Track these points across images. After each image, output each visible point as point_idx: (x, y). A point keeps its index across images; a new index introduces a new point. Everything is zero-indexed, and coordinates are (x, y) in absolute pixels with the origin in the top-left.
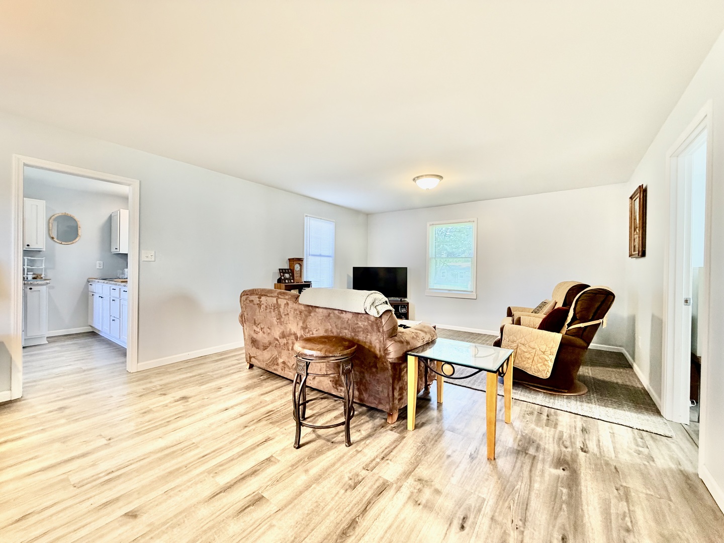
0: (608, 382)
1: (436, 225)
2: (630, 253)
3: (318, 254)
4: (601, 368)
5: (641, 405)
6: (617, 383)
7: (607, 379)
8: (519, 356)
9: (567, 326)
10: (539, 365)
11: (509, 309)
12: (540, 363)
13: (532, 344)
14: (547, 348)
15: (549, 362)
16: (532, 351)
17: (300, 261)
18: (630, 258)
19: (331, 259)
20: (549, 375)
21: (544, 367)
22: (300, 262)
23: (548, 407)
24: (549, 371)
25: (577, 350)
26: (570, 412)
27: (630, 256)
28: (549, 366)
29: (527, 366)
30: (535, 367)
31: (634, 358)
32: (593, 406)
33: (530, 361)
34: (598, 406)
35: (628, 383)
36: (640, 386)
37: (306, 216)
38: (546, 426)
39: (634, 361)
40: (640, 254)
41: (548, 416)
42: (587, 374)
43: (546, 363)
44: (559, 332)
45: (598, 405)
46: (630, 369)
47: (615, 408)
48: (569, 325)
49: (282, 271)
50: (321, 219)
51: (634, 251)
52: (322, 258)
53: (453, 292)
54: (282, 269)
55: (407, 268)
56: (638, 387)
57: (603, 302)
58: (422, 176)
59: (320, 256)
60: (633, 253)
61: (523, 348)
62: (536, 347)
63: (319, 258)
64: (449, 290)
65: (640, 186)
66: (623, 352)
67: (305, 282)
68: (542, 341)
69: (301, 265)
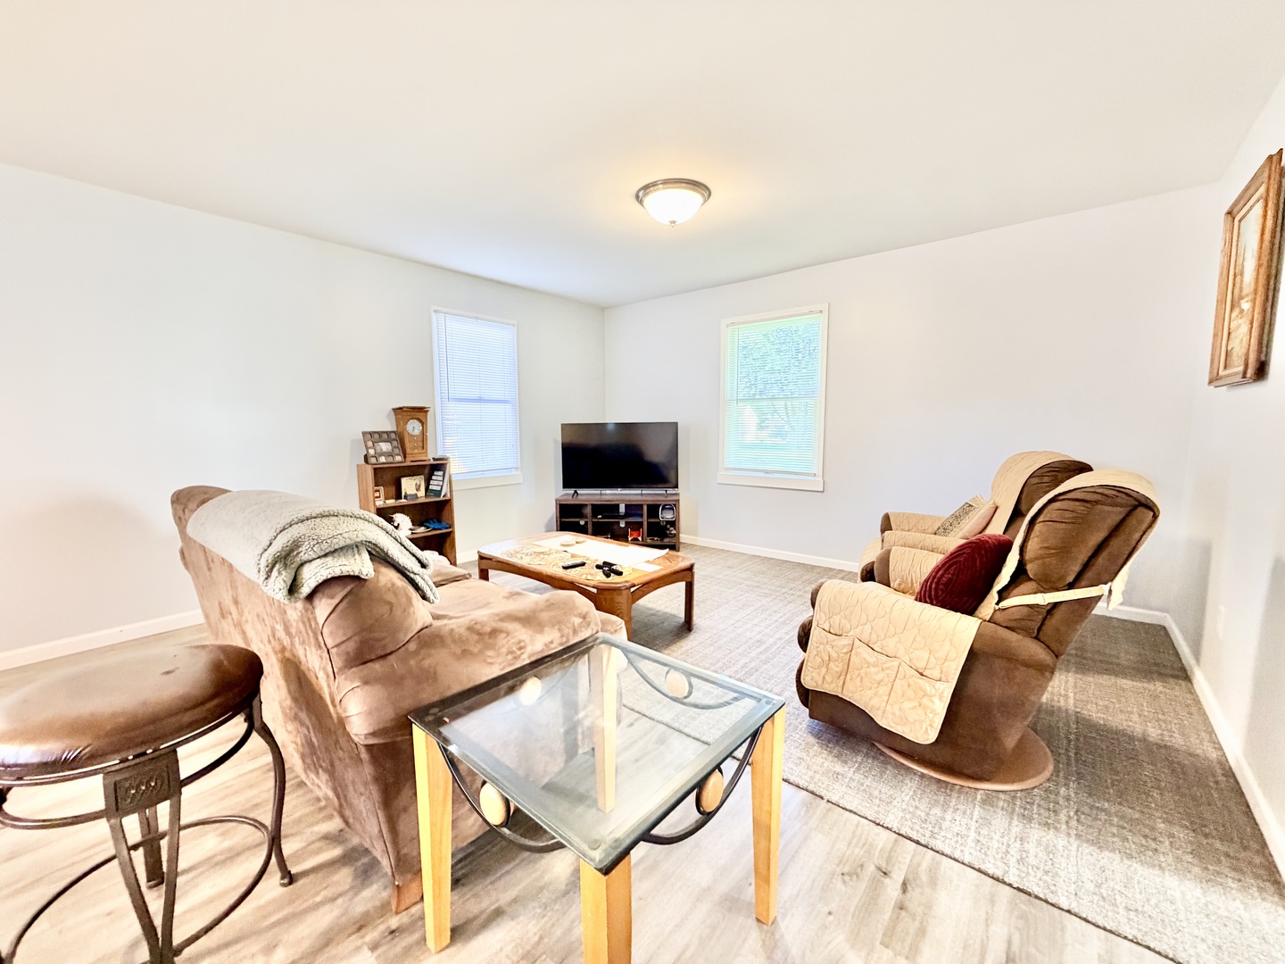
0: (1117, 732)
1: (739, 323)
2: (1211, 372)
3: (474, 396)
4: (1106, 680)
5: (1218, 844)
6: (1144, 740)
7: (1117, 721)
8: (857, 672)
9: (996, 598)
10: (907, 705)
11: (887, 519)
12: (909, 699)
13: (891, 645)
14: (932, 660)
15: (936, 700)
16: (888, 665)
17: (419, 413)
18: (1212, 387)
19: (508, 408)
20: (931, 736)
21: (920, 711)
22: (420, 415)
23: (918, 843)
24: (935, 725)
25: (1021, 673)
26: (979, 870)
27: (1210, 382)
28: (933, 711)
29: (875, 702)
30: (896, 707)
31: (1197, 654)
32: (1061, 842)
33: (883, 690)
34: (1075, 843)
35: (1177, 740)
36: (1214, 755)
37: (435, 311)
38: (882, 943)
39: (1198, 660)
40: (1250, 372)
41: (904, 887)
42: (1062, 703)
43: (925, 701)
44: (970, 611)
45: (1078, 836)
46: (1183, 683)
47: (1130, 857)
48: (1002, 595)
49: (374, 437)
50: (477, 318)
51: (1225, 368)
52: (485, 406)
53: (776, 475)
54: (371, 434)
55: (677, 423)
56: (1206, 759)
57: (1115, 530)
58: (654, 184)
59: (480, 400)
60: (1222, 373)
61: (864, 651)
62: (901, 652)
63: (477, 406)
64: (766, 472)
65: (1270, 157)
66: (1166, 625)
67: (434, 459)
68: (919, 638)
69: (423, 423)
